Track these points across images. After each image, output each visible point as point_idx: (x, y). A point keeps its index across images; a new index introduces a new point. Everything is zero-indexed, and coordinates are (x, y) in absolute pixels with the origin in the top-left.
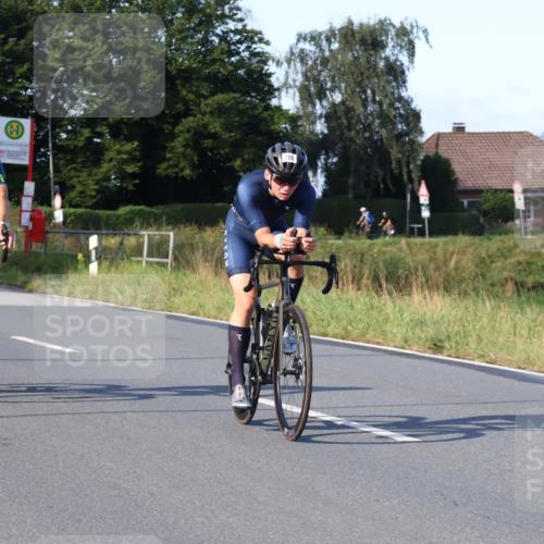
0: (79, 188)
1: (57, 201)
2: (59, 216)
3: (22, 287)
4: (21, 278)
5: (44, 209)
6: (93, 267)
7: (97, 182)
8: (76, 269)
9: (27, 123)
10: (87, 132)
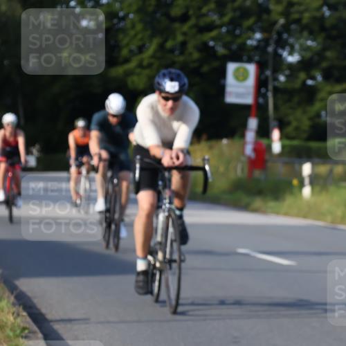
0: (294, 124)
1: (276, 134)
2: (277, 147)
3: (245, 208)
4: (245, 199)
5: (264, 142)
6: (307, 191)
7: (311, 119)
8: (292, 193)
9: (252, 68)
10: (302, 75)
